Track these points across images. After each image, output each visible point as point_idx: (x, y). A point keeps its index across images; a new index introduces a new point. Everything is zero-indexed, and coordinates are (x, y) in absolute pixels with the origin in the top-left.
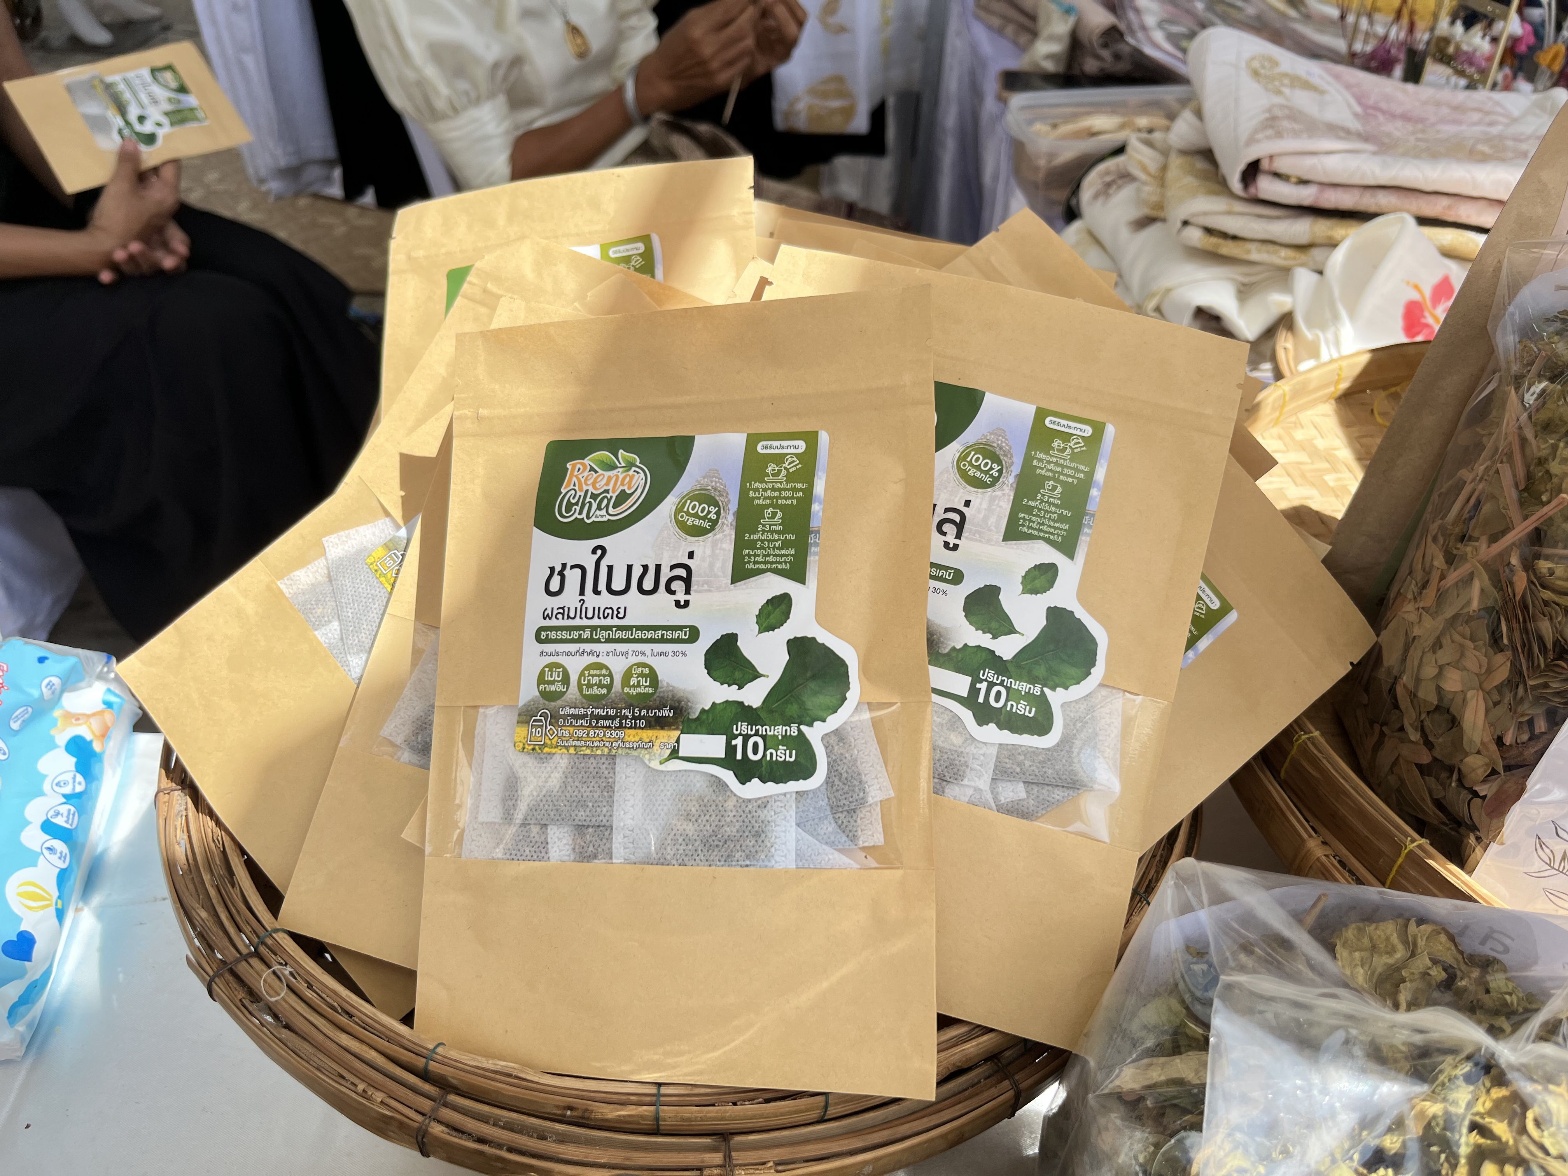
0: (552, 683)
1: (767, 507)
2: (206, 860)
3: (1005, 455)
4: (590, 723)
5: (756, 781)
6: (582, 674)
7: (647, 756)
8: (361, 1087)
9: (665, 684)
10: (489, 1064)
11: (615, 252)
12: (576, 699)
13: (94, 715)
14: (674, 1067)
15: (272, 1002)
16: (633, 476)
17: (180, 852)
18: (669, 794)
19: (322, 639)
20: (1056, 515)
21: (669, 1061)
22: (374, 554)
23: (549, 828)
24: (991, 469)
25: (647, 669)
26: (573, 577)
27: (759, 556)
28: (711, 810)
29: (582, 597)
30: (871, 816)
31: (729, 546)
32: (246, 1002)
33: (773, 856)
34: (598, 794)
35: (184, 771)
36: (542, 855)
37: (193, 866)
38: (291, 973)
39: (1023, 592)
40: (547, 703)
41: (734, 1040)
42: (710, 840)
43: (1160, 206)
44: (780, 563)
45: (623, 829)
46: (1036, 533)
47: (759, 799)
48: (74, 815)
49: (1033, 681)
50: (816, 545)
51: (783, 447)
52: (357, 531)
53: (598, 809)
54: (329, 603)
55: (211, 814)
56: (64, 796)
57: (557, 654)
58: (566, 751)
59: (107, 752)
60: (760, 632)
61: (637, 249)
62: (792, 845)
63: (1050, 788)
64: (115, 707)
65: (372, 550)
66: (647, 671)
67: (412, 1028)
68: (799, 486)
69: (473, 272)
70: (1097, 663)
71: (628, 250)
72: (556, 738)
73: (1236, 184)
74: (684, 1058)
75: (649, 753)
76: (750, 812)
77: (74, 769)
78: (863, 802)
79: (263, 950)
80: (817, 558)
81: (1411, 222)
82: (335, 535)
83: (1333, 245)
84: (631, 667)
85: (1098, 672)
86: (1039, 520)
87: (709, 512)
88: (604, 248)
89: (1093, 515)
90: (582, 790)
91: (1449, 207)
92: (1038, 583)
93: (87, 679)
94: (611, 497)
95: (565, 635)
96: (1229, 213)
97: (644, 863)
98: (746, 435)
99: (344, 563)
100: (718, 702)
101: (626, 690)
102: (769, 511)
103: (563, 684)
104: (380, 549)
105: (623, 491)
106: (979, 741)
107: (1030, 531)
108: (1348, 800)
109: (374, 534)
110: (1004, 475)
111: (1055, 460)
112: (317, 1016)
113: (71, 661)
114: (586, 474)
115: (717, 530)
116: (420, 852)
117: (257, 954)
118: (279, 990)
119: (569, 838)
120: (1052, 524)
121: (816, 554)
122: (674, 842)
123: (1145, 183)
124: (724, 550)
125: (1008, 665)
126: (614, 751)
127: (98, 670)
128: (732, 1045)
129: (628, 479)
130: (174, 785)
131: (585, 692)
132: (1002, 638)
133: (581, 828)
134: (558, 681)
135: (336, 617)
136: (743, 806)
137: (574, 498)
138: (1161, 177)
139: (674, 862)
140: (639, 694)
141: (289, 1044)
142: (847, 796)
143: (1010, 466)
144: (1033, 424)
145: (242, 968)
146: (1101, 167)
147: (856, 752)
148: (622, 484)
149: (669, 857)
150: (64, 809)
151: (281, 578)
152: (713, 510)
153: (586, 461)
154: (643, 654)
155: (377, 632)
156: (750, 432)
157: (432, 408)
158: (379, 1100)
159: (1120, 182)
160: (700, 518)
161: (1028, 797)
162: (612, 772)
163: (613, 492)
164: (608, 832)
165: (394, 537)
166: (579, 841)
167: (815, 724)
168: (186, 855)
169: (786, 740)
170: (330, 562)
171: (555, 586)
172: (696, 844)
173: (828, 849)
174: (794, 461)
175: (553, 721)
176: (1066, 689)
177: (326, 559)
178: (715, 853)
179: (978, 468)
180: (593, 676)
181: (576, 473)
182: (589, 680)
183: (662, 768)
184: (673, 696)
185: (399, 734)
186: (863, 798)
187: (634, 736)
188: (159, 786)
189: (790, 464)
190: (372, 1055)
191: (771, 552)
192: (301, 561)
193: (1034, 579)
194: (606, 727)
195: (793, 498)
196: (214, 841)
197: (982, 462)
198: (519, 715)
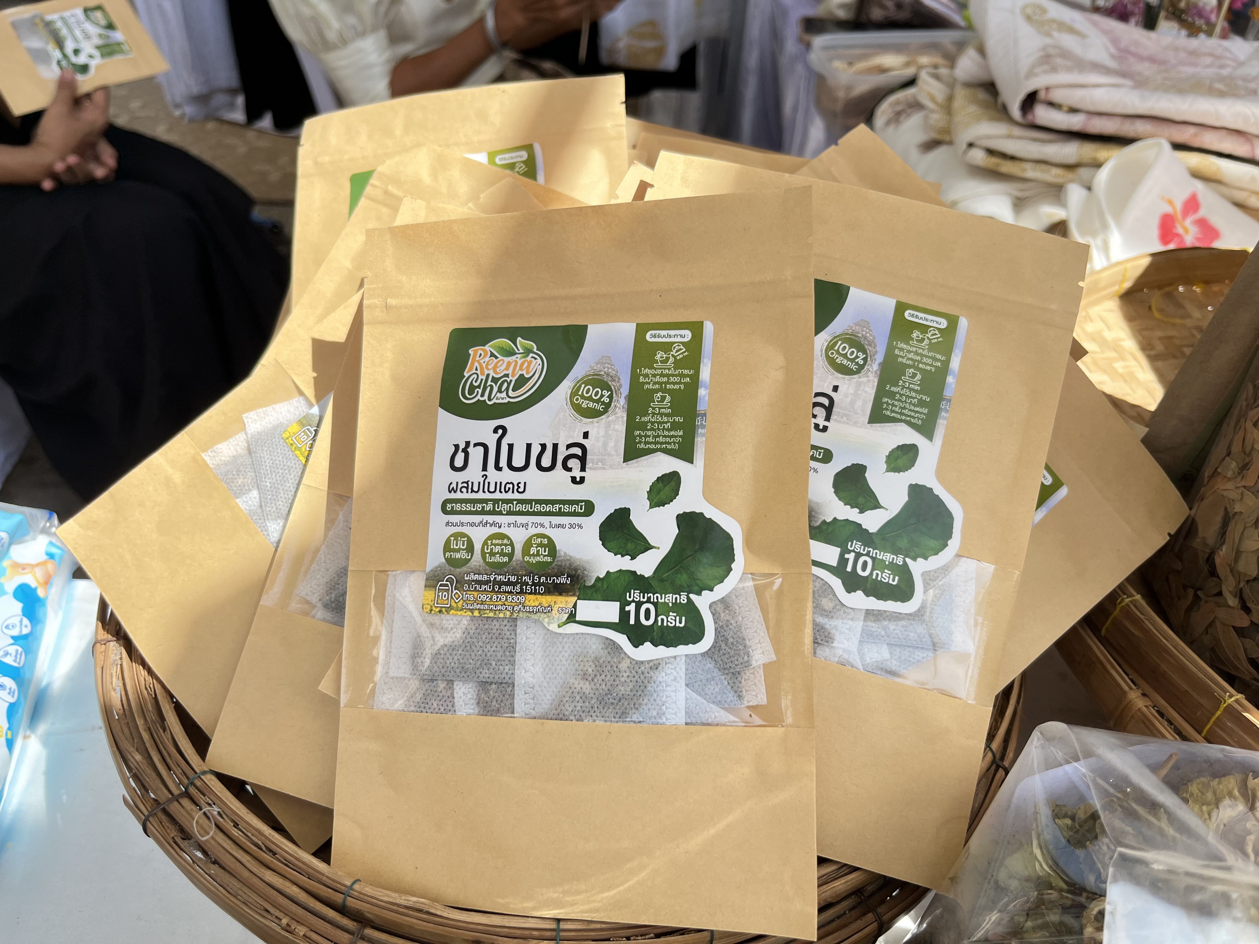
0: (458, 551)
1: (657, 391)
2: (139, 707)
3: (870, 345)
4: (493, 589)
5: (648, 644)
6: (485, 543)
7: (546, 620)
8: (285, 921)
9: (563, 554)
10: (402, 900)
11: (501, 160)
12: (480, 566)
13: (38, 565)
14: (573, 904)
15: (201, 840)
16: (531, 361)
17: (116, 698)
18: (566, 655)
19: (243, 506)
20: (916, 400)
21: (567, 899)
22: (289, 429)
23: (455, 684)
24: (857, 357)
25: (546, 540)
26: (476, 454)
27: (649, 436)
28: (606, 670)
29: (484, 473)
30: (755, 678)
31: (621, 428)
32: (178, 840)
33: (664, 714)
34: (501, 653)
35: (118, 624)
36: (449, 708)
37: (127, 712)
38: (219, 813)
39: (888, 470)
40: (453, 569)
41: (628, 881)
42: (606, 698)
43: (947, 130)
44: (669, 443)
45: (524, 686)
46: (899, 416)
47: (652, 660)
48: (21, 654)
49: (896, 552)
50: (703, 427)
51: (670, 336)
52: (273, 409)
53: (501, 667)
54: (249, 474)
55: (144, 664)
56: (13, 638)
57: (462, 524)
58: (471, 614)
59: (50, 597)
60: (651, 507)
61: (521, 157)
62: (682, 704)
63: (911, 649)
64: (57, 558)
65: (288, 426)
66: (545, 541)
67: (329, 864)
68: (686, 372)
69: (375, 175)
70: (953, 536)
71: (512, 158)
72: (462, 601)
73: (1016, 112)
74: (581, 897)
75: (548, 617)
76: (642, 673)
77: (21, 613)
78: (747, 664)
79: (192, 790)
80: (704, 439)
81: (1167, 147)
82: (254, 412)
83: (1098, 165)
84: (531, 538)
85: (954, 543)
86: (901, 404)
87: (602, 396)
88: (492, 156)
89: (949, 401)
90: (486, 650)
91: (1195, 135)
92: (900, 462)
93: (31, 534)
94: (511, 381)
95: (469, 507)
96: (1009, 137)
97: (543, 718)
98: (635, 324)
99: (263, 437)
100: (612, 571)
101: (527, 559)
102: (658, 395)
103: (468, 552)
104: (295, 425)
105: (522, 375)
106: (847, 607)
107: (893, 415)
108: (1169, 658)
109: (289, 411)
110: (868, 362)
111: (915, 349)
112: (241, 852)
113: (18, 518)
114: (487, 359)
115: (610, 412)
116: (337, 702)
117: (187, 794)
118: (208, 829)
119: (473, 693)
120: (912, 408)
121: (703, 435)
122: (571, 700)
123: (932, 111)
124: (617, 431)
125: (874, 537)
126: (516, 615)
127: (42, 525)
128: (626, 886)
129: (526, 364)
130: (110, 636)
131: (488, 559)
132: (869, 512)
133: (484, 685)
134: (463, 550)
135: (255, 486)
136: (637, 668)
137: (476, 382)
138: (948, 106)
139: (572, 718)
140: (538, 563)
141: (218, 880)
142: (733, 659)
143: (874, 355)
144: (894, 317)
145: (174, 808)
146: (892, 98)
147: (741, 618)
148: (521, 369)
149: (567, 713)
150: (12, 649)
151: (205, 450)
152: (606, 393)
153: (487, 348)
154: (542, 525)
155: (293, 500)
156: (640, 321)
157: (340, 298)
158: (302, 934)
159: (909, 111)
160: (594, 401)
161: (891, 658)
162: (513, 633)
163: (512, 377)
164: (510, 688)
165: (308, 414)
166: (483, 696)
167: (703, 592)
168: (122, 701)
169: (677, 607)
170: (249, 436)
171: (459, 462)
172: (593, 702)
173: (714, 707)
174: (681, 349)
175: (458, 585)
176: (926, 559)
177: (246, 434)
178: (610, 710)
179: (845, 356)
180: (495, 545)
181: (477, 359)
182: (492, 549)
183: (560, 630)
184: (570, 565)
185: (314, 594)
186: (747, 662)
187: (534, 601)
188: (96, 638)
189: (677, 351)
190: (294, 891)
191: (661, 433)
192: (224, 435)
193: (897, 458)
194: (508, 592)
195: (680, 383)
196: (146, 689)
197: (848, 350)
198: (427, 579)
